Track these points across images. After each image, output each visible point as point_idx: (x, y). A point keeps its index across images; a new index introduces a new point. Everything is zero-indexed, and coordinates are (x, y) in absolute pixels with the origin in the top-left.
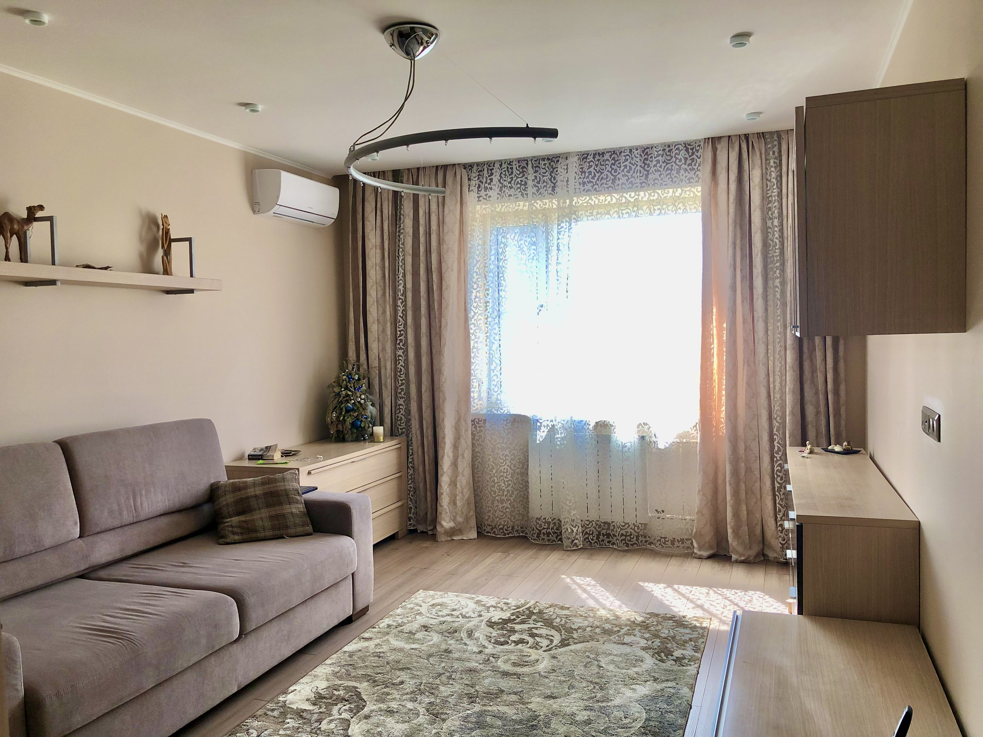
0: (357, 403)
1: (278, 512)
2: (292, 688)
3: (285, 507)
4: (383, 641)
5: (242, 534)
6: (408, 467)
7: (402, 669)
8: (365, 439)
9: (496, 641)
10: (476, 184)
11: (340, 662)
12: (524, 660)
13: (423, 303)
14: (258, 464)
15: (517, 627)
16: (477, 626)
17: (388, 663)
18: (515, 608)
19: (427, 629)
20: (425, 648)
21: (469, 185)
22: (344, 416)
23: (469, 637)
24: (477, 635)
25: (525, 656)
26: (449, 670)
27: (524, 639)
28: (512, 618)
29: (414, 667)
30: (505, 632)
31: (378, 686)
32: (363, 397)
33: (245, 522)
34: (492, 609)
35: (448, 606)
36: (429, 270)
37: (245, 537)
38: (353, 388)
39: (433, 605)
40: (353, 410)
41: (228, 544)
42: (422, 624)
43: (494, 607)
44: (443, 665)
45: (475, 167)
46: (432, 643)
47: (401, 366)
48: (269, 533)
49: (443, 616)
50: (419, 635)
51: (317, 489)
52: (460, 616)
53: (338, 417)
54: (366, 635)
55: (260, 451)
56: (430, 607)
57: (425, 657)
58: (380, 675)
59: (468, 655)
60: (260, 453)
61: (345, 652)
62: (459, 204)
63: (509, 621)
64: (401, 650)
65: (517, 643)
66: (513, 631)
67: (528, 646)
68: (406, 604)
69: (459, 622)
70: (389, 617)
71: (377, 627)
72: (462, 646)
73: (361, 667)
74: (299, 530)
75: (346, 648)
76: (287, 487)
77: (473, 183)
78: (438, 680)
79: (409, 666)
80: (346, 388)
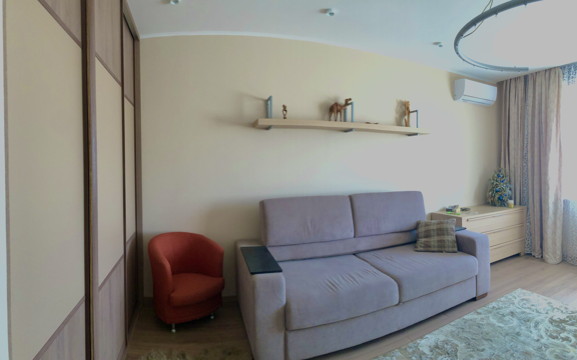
0: (501, 188)
1: (442, 239)
2: (426, 336)
3: (445, 236)
4: (486, 317)
5: (424, 247)
6: (527, 222)
7: (486, 340)
8: (505, 206)
9: (551, 334)
10: (567, 76)
11: (458, 325)
12: (564, 355)
13: (536, 139)
14: (448, 214)
15: (568, 327)
16: (543, 320)
17: (482, 333)
18: (571, 312)
19: (513, 315)
20: (506, 328)
21: (563, 77)
22: (495, 194)
23: (535, 327)
24: (540, 326)
25: (566, 351)
26: (514, 349)
27: (569, 338)
28: (567, 319)
29: (494, 340)
30: (559, 329)
31: (470, 348)
32: (504, 185)
33: (427, 242)
34: (556, 310)
35: (530, 302)
36: (540, 123)
37: (426, 249)
38: (500, 181)
39: (522, 299)
40: (499, 191)
41: (418, 251)
42: (511, 311)
43: (558, 309)
44: (512, 344)
45: (567, 67)
46: (511, 325)
47: (525, 171)
48: (436, 249)
49: (525, 308)
50: (507, 318)
51: (466, 229)
52: (535, 310)
53: (492, 194)
54: (479, 311)
55: (452, 207)
56: (520, 300)
57: (504, 334)
58: (474, 341)
59: (530, 341)
60: (451, 209)
61: (464, 319)
62: (557, 87)
63: (564, 321)
64: (493, 325)
65: (564, 339)
66: (564, 330)
67: (570, 344)
68: (508, 295)
69: (533, 314)
70: (496, 302)
71: (487, 306)
72: (528, 332)
73: (467, 332)
74: (450, 249)
75: (466, 317)
76: (448, 227)
77: (565, 76)
78: (504, 355)
79: (492, 339)
80: (497, 181)
